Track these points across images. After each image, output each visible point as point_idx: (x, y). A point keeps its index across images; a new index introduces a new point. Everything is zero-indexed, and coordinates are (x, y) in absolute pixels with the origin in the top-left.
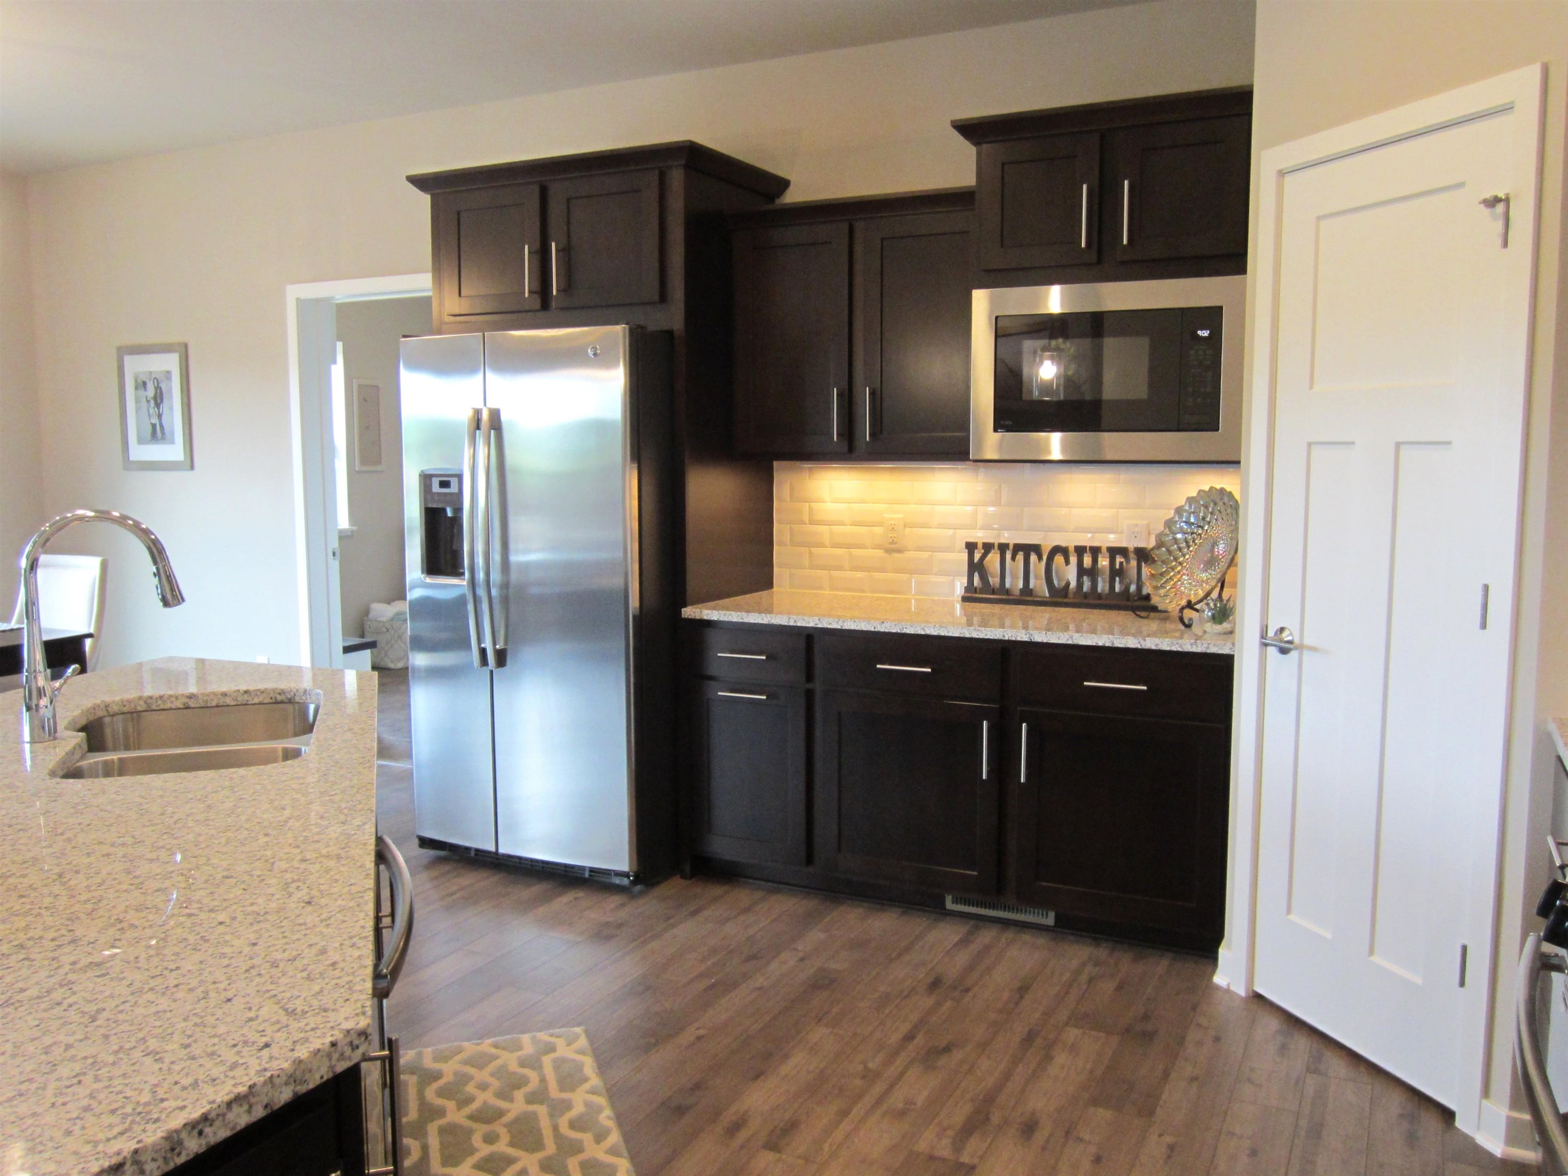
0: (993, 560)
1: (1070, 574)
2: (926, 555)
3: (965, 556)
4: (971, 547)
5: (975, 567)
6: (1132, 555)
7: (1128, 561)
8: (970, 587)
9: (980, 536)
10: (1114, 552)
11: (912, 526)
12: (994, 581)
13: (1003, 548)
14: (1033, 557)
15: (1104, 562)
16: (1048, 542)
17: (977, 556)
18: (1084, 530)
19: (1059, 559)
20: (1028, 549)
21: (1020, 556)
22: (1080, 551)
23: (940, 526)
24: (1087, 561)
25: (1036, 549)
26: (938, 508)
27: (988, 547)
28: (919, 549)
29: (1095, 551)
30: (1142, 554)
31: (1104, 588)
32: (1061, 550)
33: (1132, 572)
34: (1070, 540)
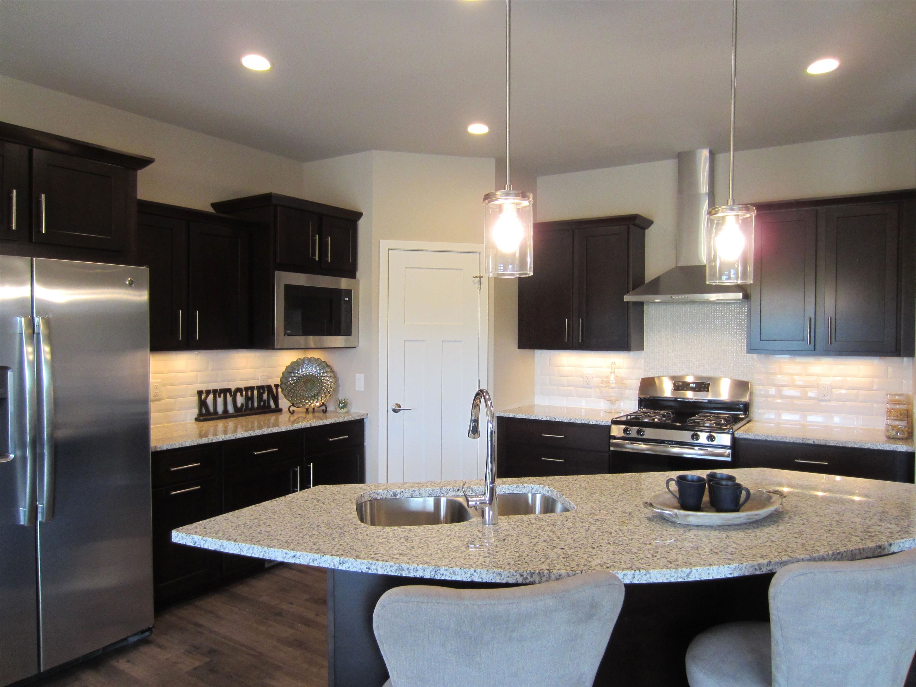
0: (210, 400)
1: (240, 400)
2: (173, 400)
3: (196, 398)
4: (200, 393)
5: (202, 404)
6: (265, 389)
7: (264, 392)
8: (200, 414)
9: (204, 388)
10: (259, 388)
11: (164, 385)
12: (211, 409)
13: (215, 391)
14: (228, 395)
15: (255, 392)
16: (233, 386)
17: (203, 396)
18: (248, 380)
19: (239, 394)
20: (225, 391)
21: (222, 395)
22: (247, 389)
23: (181, 384)
24: (249, 393)
25: (229, 390)
26: (180, 375)
27: (208, 392)
28: (169, 398)
29: (252, 388)
30: (269, 387)
31: (256, 404)
32: (239, 390)
33: (265, 396)
34: (242, 385)
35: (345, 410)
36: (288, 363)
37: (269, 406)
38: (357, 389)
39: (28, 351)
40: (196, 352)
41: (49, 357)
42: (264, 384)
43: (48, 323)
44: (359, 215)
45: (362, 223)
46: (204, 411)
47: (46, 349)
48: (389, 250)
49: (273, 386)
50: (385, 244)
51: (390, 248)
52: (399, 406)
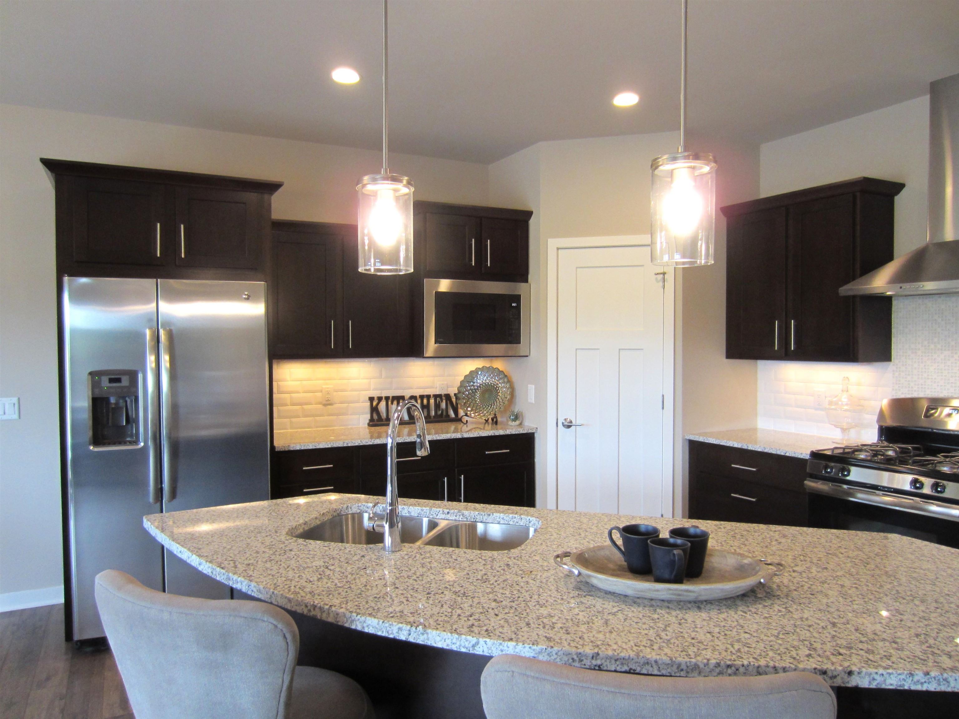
0: (382, 406)
2: (345, 405)
3: (368, 404)
4: (371, 399)
5: (374, 410)
6: (444, 398)
7: (442, 401)
8: (372, 420)
9: (376, 394)
10: (436, 396)
11: (337, 391)
12: (384, 415)
13: (387, 398)
14: (402, 402)
15: (432, 401)
16: (407, 394)
17: (375, 404)
18: (424, 388)
20: (399, 399)
21: (395, 402)
22: (422, 397)
23: (352, 390)
24: (425, 401)
25: (402, 398)
26: (352, 381)
27: (380, 399)
28: (341, 403)
29: (428, 397)
30: (448, 397)
31: (433, 413)
32: (413, 397)
33: (443, 405)
34: (417, 392)
35: (518, 422)
36: (467, 373)
37: (448, 416)
38: (529, 401)
39: (151, 359)
40: (366, 360)
41: (168, 365)
42: (443, 392)
43: (171, 336)
44: (529, 214)
45: (532, 222)
46: (375, 417)
47: (165, 359)
48: (558, 249)
49: (452, 395)
50: (553, 243)
51: (559, 246)
52: (571, 422)
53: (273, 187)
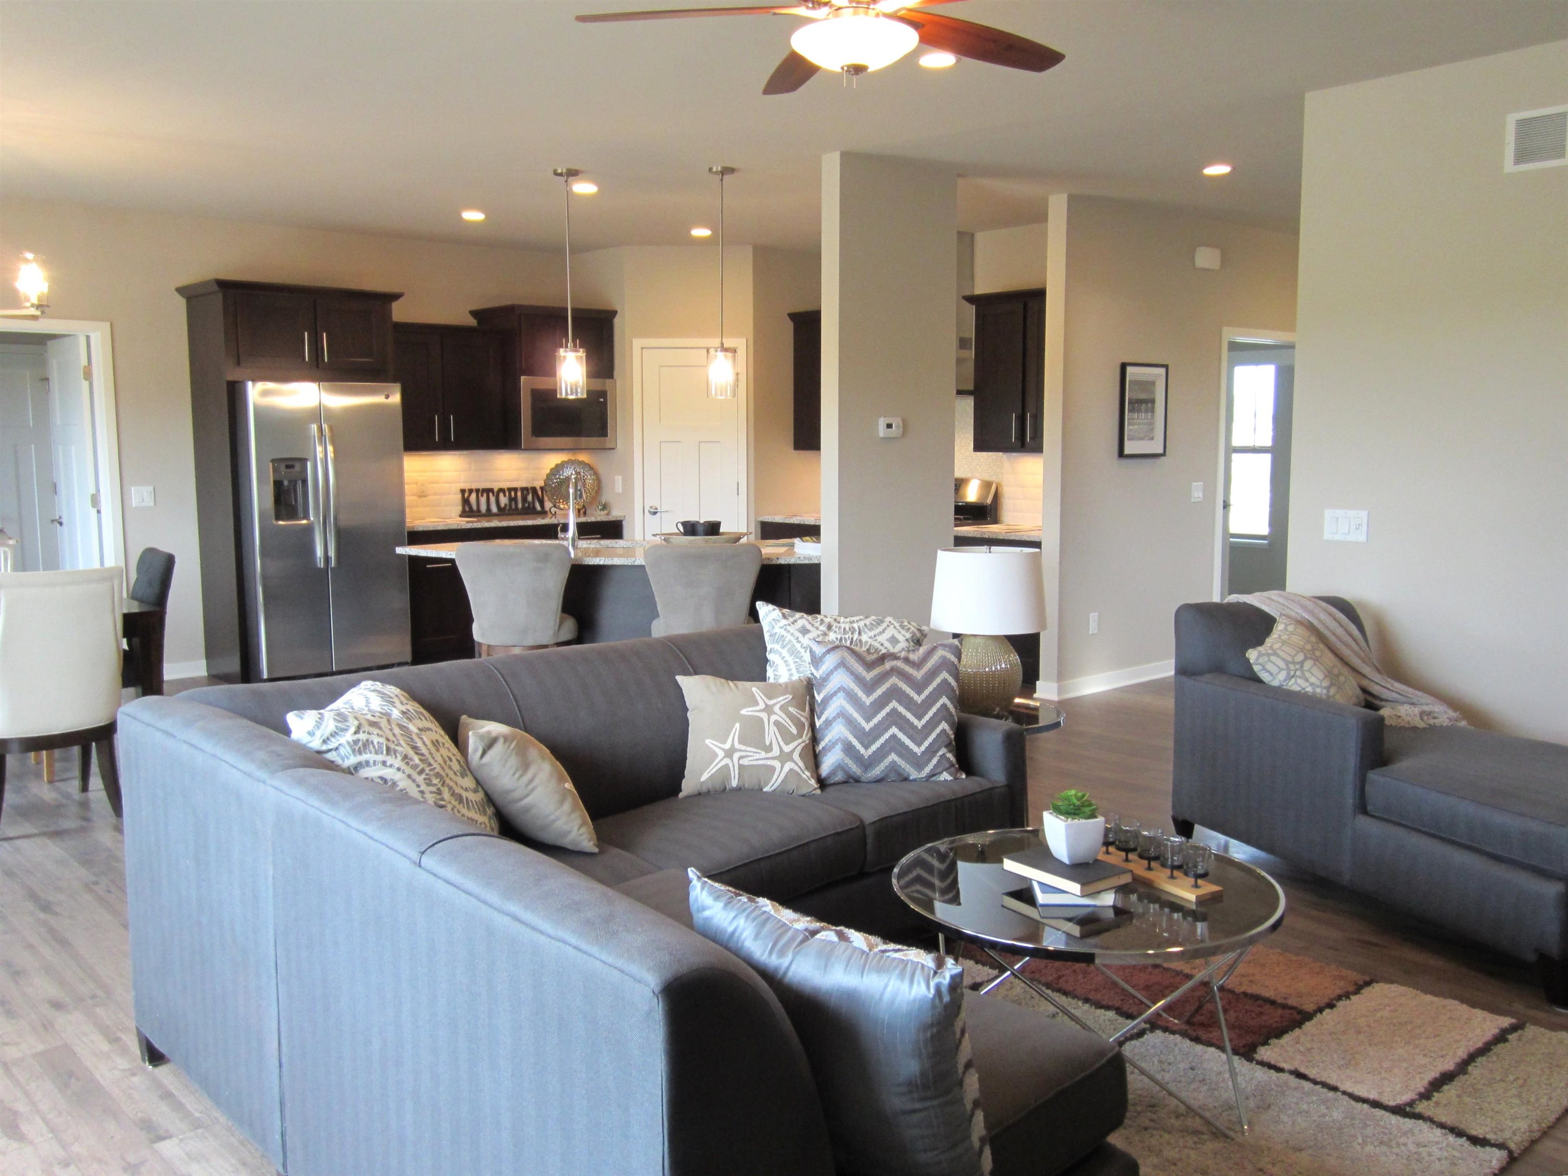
0: (473, 497)
1: (504, 500)
2: (438, 497)
3: (460, 496)
4: (463, 491)
5: (466, 502)
6: (530, 491)
7: (528, 494)
8: (463, 510)
9: (467, 486)
10: (524, 490)
11: (430, 483)
12: (475, 507)
13: (477, 491)
14: (491, 494)
15: (519, 494)
16: (496, 487)
17: (466, 495)
18: (511, 481)
19: (501, 495)
20: (488, 491)
21: (485, 495)
22: (510, 490)
23: (445, 482)
24: (513, 494)
25: (492, 490)
26: (444, 474)
27: (471, 491)
28: (435, 494)
29: (515, 490)
30: (534, 490)
31: (520, 506)
32: (501, 490)
33: (530, 498)
34: (505, 485)
35: (606, 512)
36: (553, 466)
37: (534, 508)
38: (616, 491)
39: (319, 449)
40: (458, 453)
41: (332, 455)
42: (529, 485)
43: (331, 428)
44: (614, 313)
45: (617, 321)
46: (467, 509)
47: (330, 449)
48: (642, 348)
49: (538, 488)
50: (637, 343)
51: (644, 346)
52: (657, 509)
53: (396, 297)
